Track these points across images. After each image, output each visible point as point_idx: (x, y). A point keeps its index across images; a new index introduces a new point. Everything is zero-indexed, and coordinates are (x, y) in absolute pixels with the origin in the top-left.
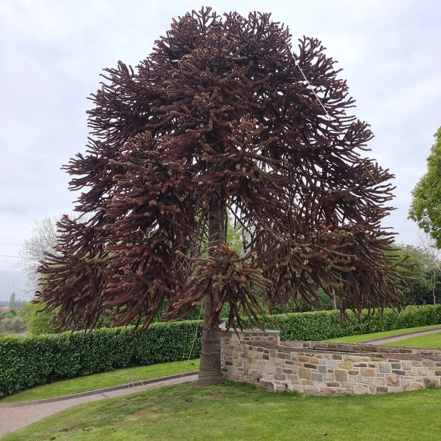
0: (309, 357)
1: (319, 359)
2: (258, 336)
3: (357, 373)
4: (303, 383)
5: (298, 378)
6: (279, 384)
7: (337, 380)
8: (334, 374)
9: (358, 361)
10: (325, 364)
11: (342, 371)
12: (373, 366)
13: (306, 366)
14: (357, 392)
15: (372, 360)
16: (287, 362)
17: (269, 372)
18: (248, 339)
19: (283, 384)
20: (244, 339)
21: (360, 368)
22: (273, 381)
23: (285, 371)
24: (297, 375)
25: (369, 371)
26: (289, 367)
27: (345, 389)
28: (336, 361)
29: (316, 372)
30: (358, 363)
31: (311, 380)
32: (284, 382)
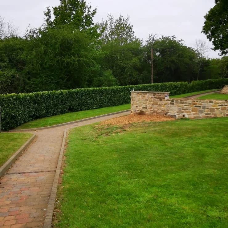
0: (198, 103)
1: (203, 103)
2: (160, 95)
3: (219, 109)
4: (194, 114)
5: (191, 112)
6: (180, 115)
7: (210, 112)
8: (209, 109)
9: (221, 103)
10: (205, 105)
11: (213, 108)
12: (226, 105)
13: (196, 106)
14: (218, 116)
15: (226, 103)
16: (185, 105)
17: (173, 110)
18: (155, 96)
19: (182, 115)
20: (153, 96)
21: (220, 106)
22: (176, 114)
23: (183, 109)
24: (191, 111)
25: (225, 107)
26: (186, 107)
27: (213, 115)
28: (211, 103)
29: (201, 109)
30: (221, 104)
31: (198, 113)
32: (182, 114)
